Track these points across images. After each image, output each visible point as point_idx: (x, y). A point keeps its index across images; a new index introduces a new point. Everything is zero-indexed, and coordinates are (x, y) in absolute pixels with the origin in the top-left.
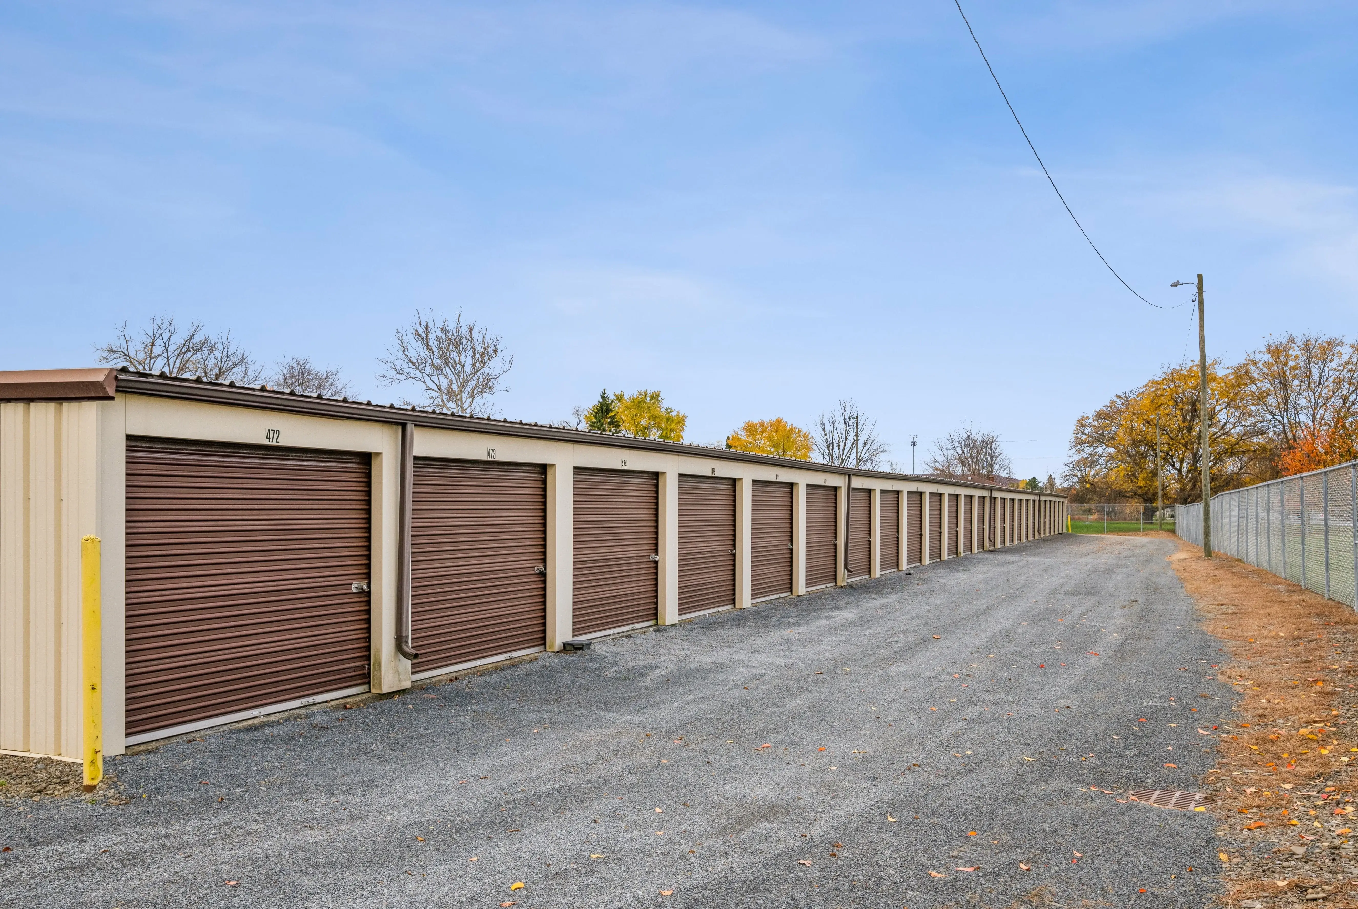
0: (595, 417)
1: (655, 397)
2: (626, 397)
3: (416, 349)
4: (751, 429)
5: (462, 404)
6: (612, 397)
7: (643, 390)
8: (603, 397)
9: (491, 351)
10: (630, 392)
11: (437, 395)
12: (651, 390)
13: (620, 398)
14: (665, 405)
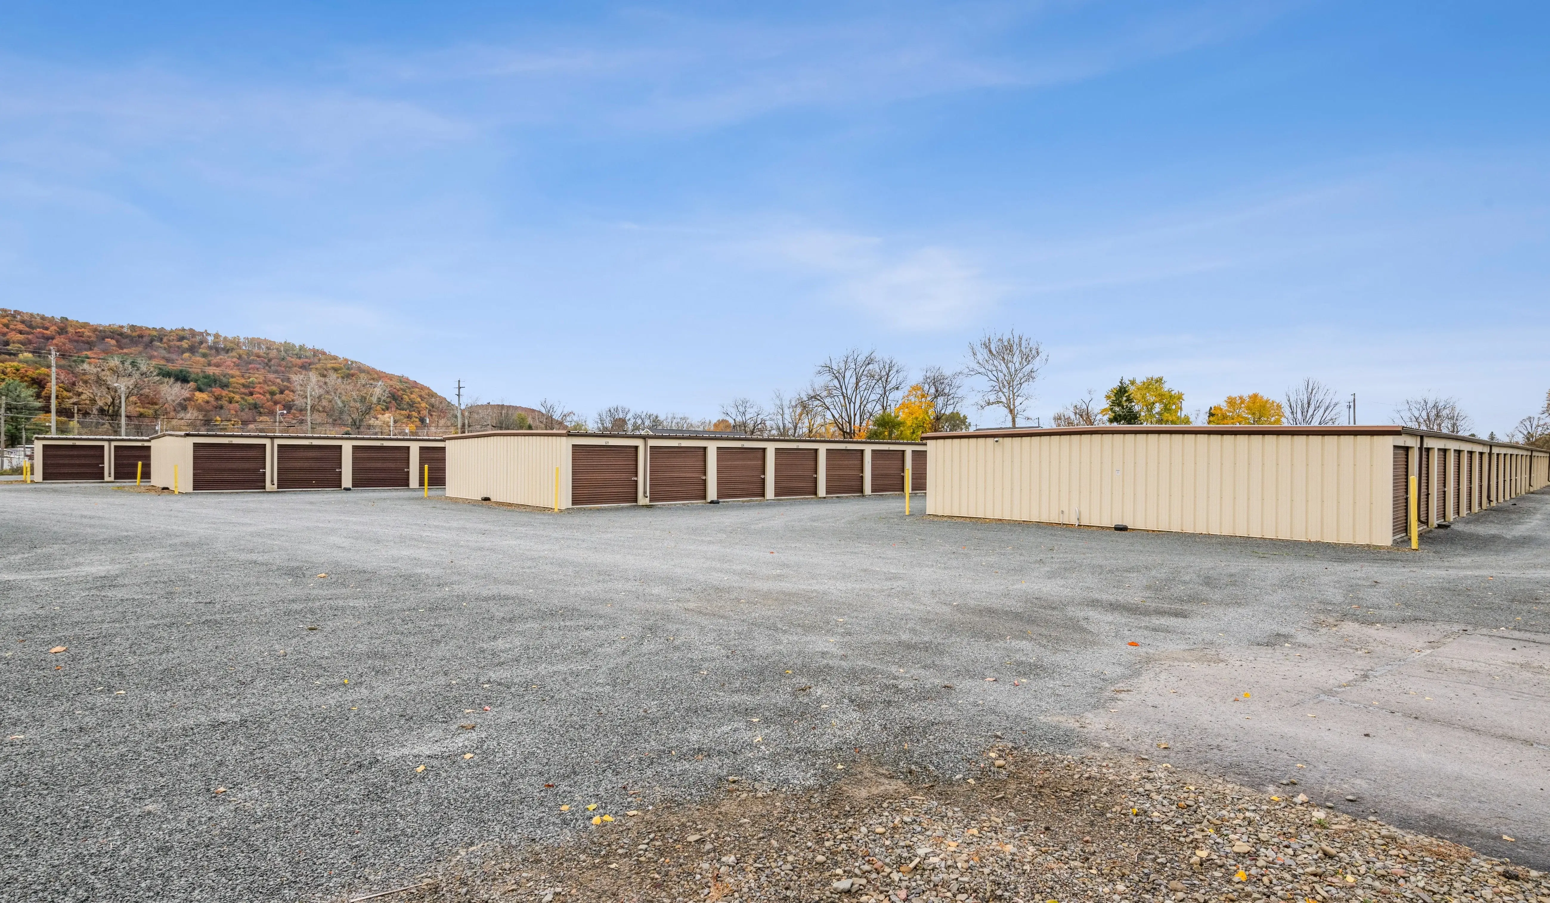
0: (1115, 396)
1: (1160, 380)
2: (1138, 381)
3: (982, 355)
4: (1231, 402)
5: (1013, 389)
6: (1127, 382)
7: (1150, 376)
8: (1121, 383)
9: (1034, 352)
10: (1140, 379)
11: (996, 384)
12: (1156, 376)
13: (1133, 383)
14: (1166, 387)
